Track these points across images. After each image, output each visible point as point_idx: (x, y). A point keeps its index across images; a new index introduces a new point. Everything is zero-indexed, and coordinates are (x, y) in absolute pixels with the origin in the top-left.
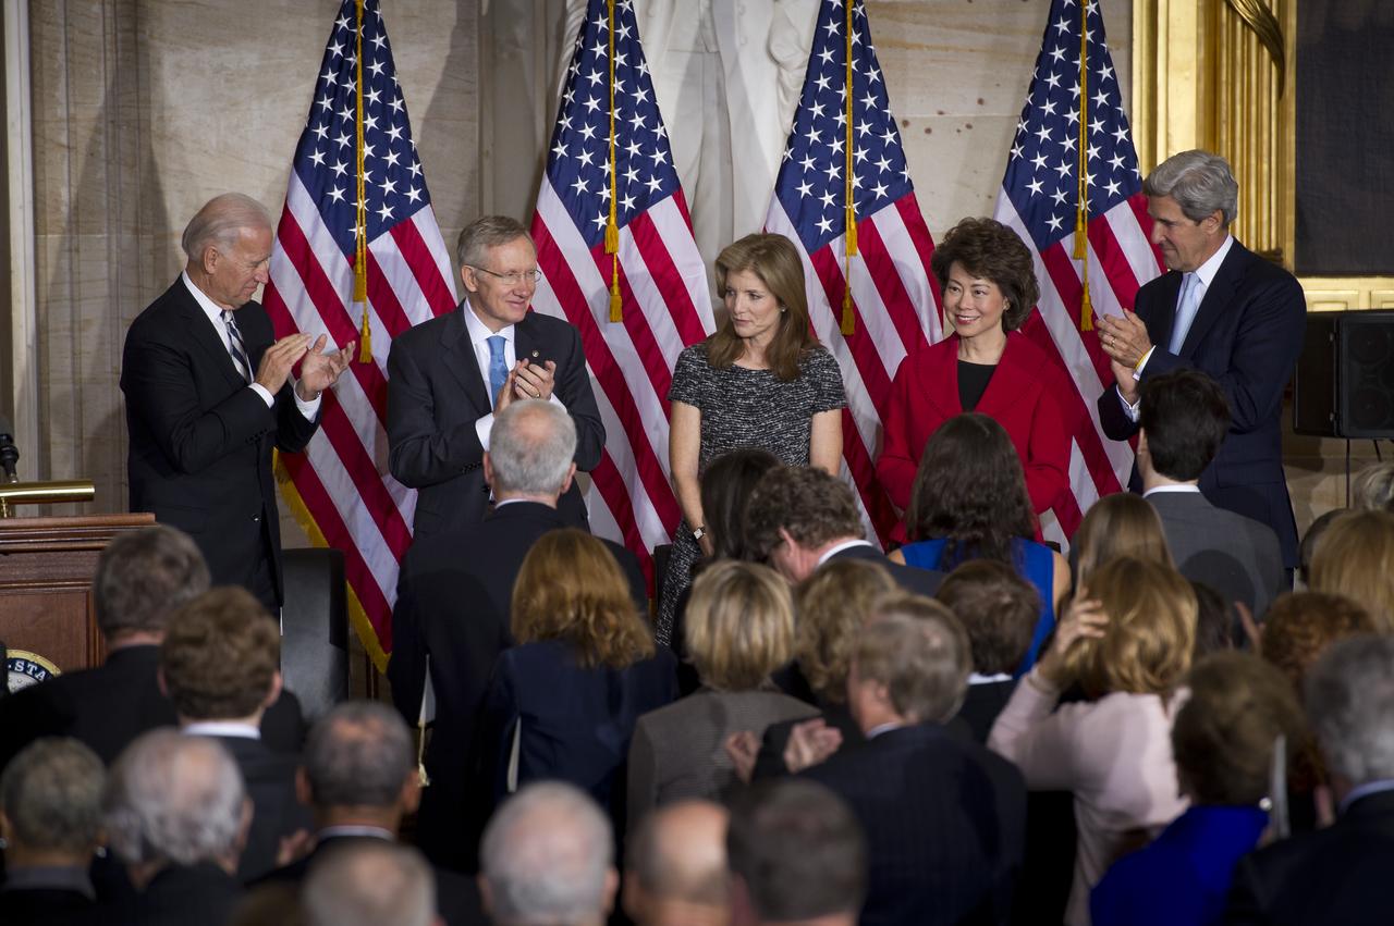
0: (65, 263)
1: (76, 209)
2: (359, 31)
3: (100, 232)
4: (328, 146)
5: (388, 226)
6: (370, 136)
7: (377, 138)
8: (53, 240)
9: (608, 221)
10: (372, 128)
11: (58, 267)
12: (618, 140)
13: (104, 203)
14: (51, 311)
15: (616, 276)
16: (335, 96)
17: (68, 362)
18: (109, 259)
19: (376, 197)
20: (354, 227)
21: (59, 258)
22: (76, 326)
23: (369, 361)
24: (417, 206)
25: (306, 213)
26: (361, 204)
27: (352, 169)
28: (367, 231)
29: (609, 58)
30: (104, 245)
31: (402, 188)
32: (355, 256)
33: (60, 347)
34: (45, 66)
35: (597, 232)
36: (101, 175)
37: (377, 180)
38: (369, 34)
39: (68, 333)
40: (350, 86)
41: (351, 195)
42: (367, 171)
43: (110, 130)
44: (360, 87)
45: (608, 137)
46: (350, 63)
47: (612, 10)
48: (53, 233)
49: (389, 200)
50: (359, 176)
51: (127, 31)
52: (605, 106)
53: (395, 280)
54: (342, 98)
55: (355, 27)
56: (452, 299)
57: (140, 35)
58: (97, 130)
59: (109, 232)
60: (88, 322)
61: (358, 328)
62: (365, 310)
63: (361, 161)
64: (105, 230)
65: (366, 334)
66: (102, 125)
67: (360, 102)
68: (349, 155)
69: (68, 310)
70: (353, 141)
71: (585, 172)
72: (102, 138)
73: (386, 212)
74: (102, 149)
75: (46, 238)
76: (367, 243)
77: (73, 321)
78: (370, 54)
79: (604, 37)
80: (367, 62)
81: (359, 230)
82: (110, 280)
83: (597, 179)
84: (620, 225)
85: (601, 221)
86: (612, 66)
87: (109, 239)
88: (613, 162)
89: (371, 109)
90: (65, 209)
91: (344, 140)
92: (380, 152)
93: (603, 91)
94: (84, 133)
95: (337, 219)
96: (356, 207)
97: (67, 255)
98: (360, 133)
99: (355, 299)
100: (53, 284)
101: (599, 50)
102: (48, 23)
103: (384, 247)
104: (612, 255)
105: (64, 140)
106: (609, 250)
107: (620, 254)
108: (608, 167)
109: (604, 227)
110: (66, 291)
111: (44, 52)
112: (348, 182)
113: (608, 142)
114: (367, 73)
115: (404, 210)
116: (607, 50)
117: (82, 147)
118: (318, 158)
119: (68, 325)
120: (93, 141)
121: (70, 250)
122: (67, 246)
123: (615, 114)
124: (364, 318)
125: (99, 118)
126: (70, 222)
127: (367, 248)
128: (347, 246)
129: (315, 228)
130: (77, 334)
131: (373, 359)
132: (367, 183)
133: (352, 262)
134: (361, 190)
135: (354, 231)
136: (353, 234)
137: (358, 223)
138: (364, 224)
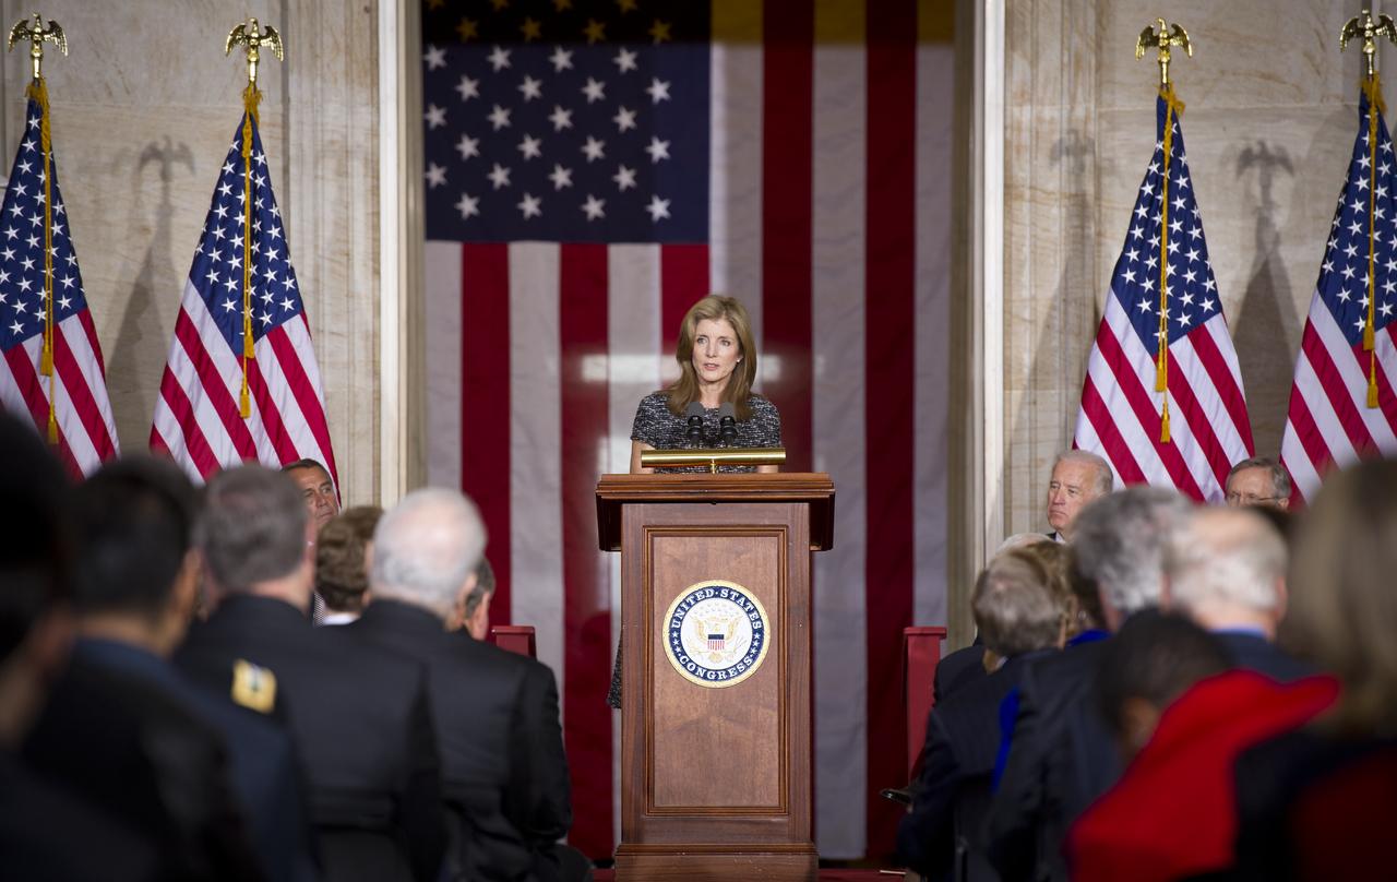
0: (1026, 414)
1: (1035, 369)
2: (1166, 174)
3: (1053, 388)
4: (1138, 267)
5: (1186, 330)
6: (1172, 259)
7: (1179, 260)
8: (1017, 394)
9: (1366, 324)
10: (1174, 252)
11: (1020, 417)
12: (1377, 258)
13: (1057, 365)
14: (1013, 452)
15: (1373, 369)
16: (1146, 227)
17: (1027, 493)
18: (1060, 411)
19: (1176, 307)
20: (1158, 331)
21: (1021, 409)
22: (1033, 464)
23: (1168, 440)
24: (1210, 314)
25: (1119, 321)
26: (1164, 313)
27: (1157, 285)
28: (1168, 335)
29: (1370, 190)
30: (1057, 398)
31: (1198, 300)
32: (1158, 356)
33: (1021, 479)
34: (1014, 257)
35: (1358, 334)
36: (1055, 343)
37: (1178, 293)
38: (1174, 176)
39: (1027, 470)
40: (1158, 219)
41: (1156, 307)
42: (1169, 286)
43: (1062, 307)
44: (1165, 219)
45: (1368, 254)
46: (1159, 200)
47: (1373, 150)
48: (1017, 389)
49: (1188, 309)
50: (1162, 290)
51: (1076, 227)
52: (1366, 229)
53: (1191, 374)
54: (1151, 228)
55: (1163, 171)
56: (1239, 391)
57: (1087, 231)
58: (1053, 308)
59: (1060, 389)
60: (1043, 460)
61: (1160, 414)
62: (1166, 400)
63: (1164, 278)
64: (1057, 386)
65: (1166, 418)
66: (1057, 304)
67: (1165, 231)
68: (1155, 274)
69: (1027, 451)
70: (1159, 263)
71: (1348, 284)
72: (1056, 314)
73: (1184, 320)
74: (1057, 322)
75: (1010, 394)
76: (1168, 344)
77: (1030, 460)
78: (1174, 192)
79: (1366, 173)
80: (1171, 198)
81: (1162, 335)
82: (1060, 427)
83: (1358, 289)
84: (1377, 327)
85: (1361, 324)
86: (1373, 197)
87: (1060, 394)
88: (1373, 276)
89: (1173, 236)
90: (1026, 371)
91: (1151, 262)
92: (1181, 271)
93: (1364, 218)
94: (1042, 310)
95: (1145, 326)
96: (1159, 316)
97: (1027, 407)
98: (1164, 256)
99: (1158, 391)
100: (1016, 430)
101: (1362, 183)
102: (1018, 223)
103: (1183, 349)
104: (1369, 351)
105: (1027, 315)
106: (1366, 348)
107: (1379, 352)
108: (1367, 280)
109: (1363, 329)
110: (1026, 435)
111: (1013, 246)
112: (1154, 296)
113: (1368, 260)
114: (1171, 208)
115: (1199, 317)
116: (1368, 184)
117: (1041, 323)
118: (1129, 276)
119: (1027, 463)
120: (1050, 316)
121: (1030, 403)
122: (1027, 400)
123: (1376, 236)
124: (1165, 407)
125: (1055, 298)
126: (1030, 380)
127: (1169, 351)
128: (1152, 347)
129: (1126, 333)
130: (1033, 470)
131: (1171, 440)
132: (1168, 296)
133: (1156, 359)
134: (1164, 302)
135: (1158, 334)
136: (1157, 337)
137: (1161, 329)
138: (1167, 331)
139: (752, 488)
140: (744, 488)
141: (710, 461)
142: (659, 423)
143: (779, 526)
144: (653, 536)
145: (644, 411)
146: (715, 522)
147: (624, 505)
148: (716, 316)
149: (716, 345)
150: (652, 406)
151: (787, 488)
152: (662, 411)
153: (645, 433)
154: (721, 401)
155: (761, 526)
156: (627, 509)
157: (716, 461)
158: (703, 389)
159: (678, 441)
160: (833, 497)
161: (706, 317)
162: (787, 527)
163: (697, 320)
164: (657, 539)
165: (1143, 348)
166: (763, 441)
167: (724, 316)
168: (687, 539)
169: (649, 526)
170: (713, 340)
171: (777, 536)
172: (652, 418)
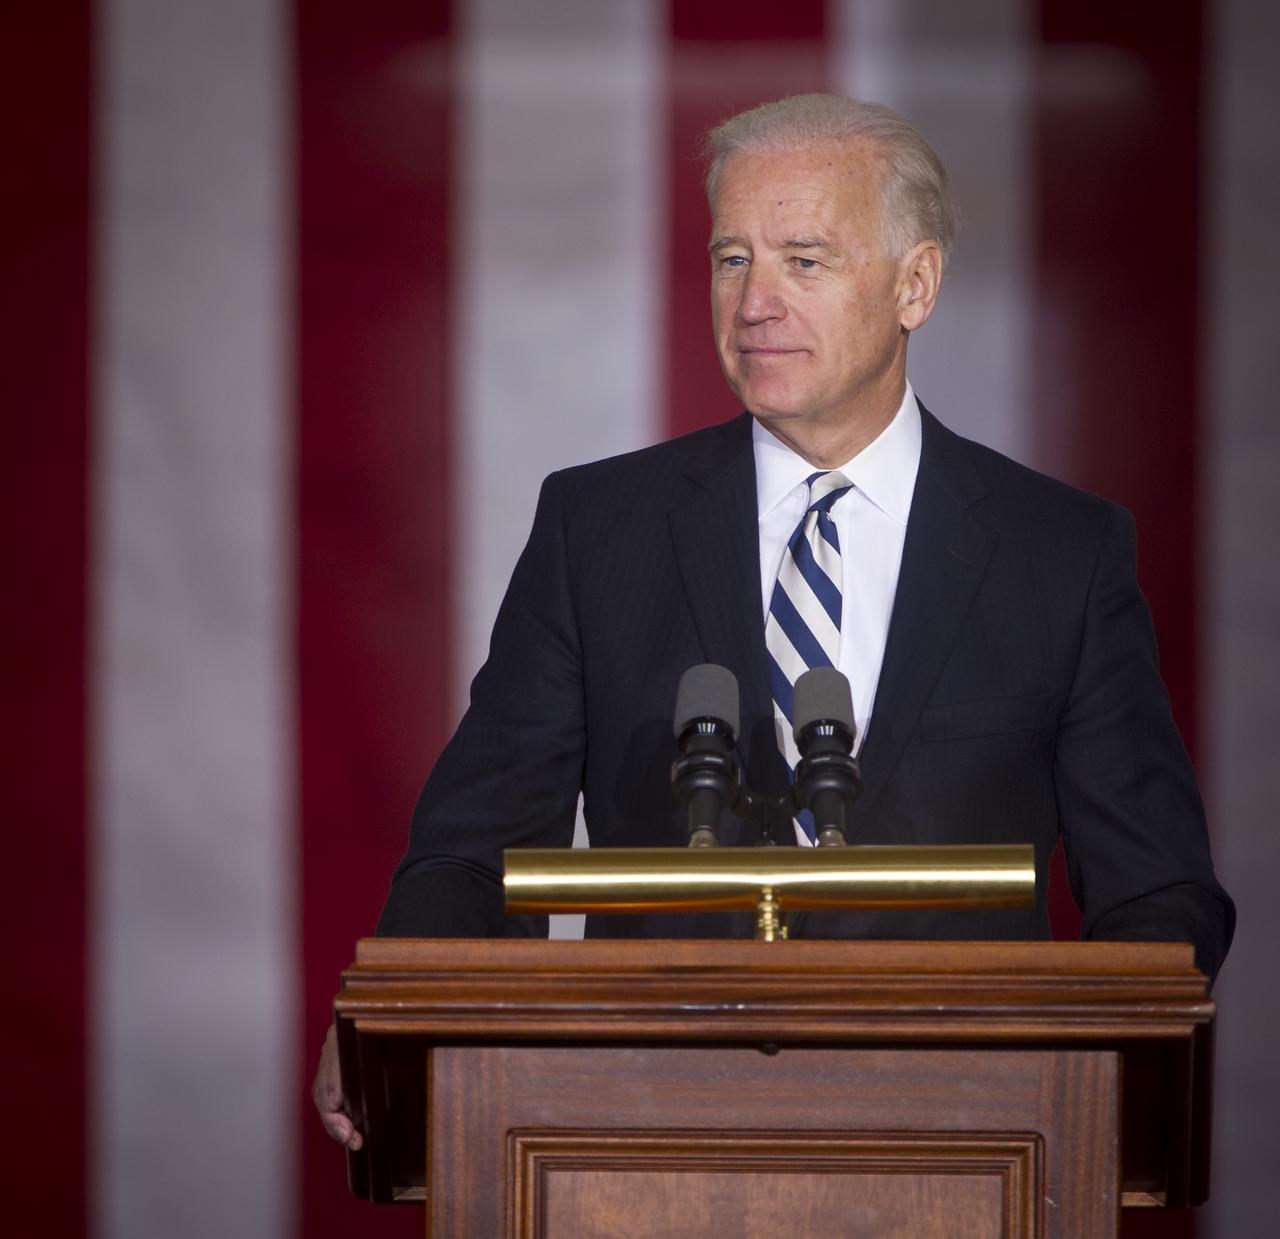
139: (910, 996)
140: (879, 995)
141: (756, 891)
143: (1013, 1134)
144: (543, 1167)
146: (774, 1116)
147: (439, 1055)
151: (1044, 999)
155: (942, 1134)
156: (448, 1071)
157: (779, 891)
160: (1205, 1031)
162: (1039, 1138)
164: (559, 1180)
168: (670, 1178)
169: (526, 1131)
171: (1001, 1170)
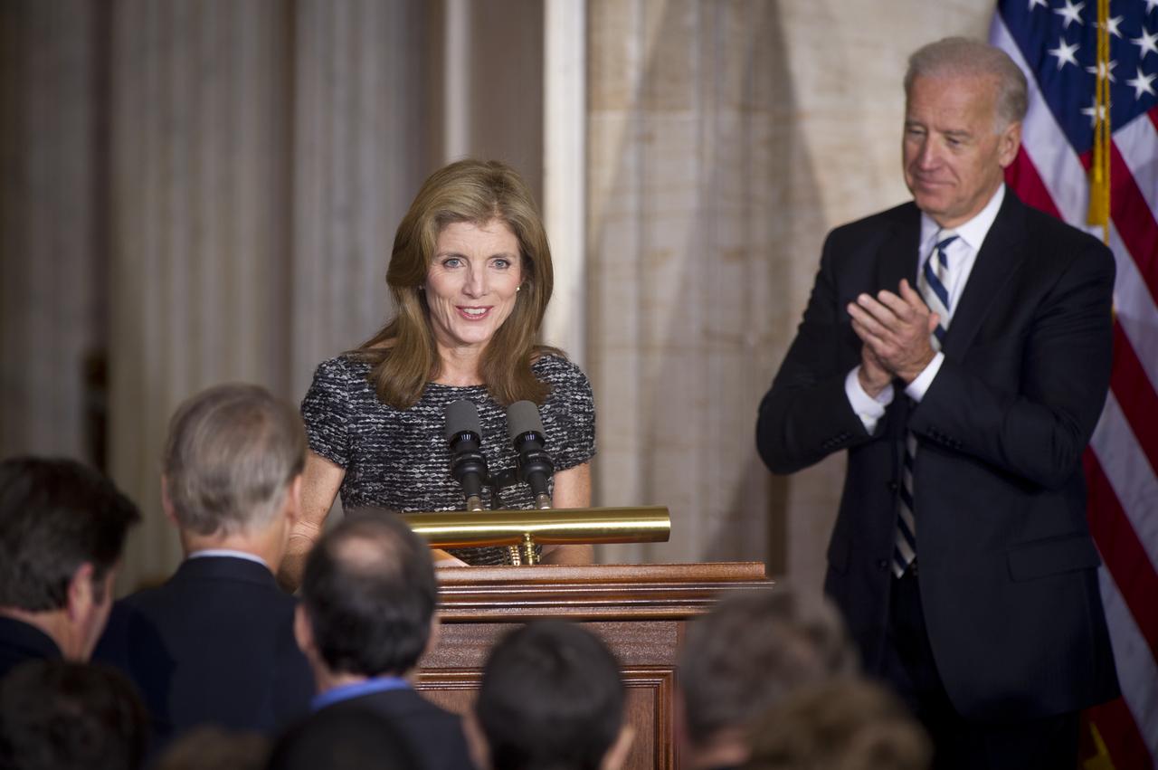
3: (687, 109)
5: (1145, 106)
8: (613, 121)
11: (620, 167)
13: (694, 64)
19: (1127, 58)
20: (1090, 105)
21: (622, 151)
22: (645, 261)
26: (1103, 70)
27: (1089, 13)
28: (1112, 113)
30: (692, 130)
32: (1091, 155)
36: (692, 19)
39: (633, 272)
41: (1087, 55)
42: (1113, 16)
48: (614, 109)
49: (1148, 64)
50: (1100, 25)
59: (702, 110)
60: (665, 252)
63: (1104, 2)
69: (634, 236)
73: (1143, 84)
76: (1112, 133)
77: (640, 254)
81: (1099, 112)
87: (701, 121)
90: (633, 75)
96: (1094, 77)
97: (634, 145)
99: (1090, 223)
103: (1140, 142)
110: (632, 203)
112: (1083, 36)
119: (633, 258)
121: (640, 140)
122: (635, 131)
126: (641, 93)
127: (1113, 143)
128: (1080, 137)
130: (647, 273)
132: (1113, 36)
133: (1087, 162)
134: (1104, 47)
135: (1091, 112)
136: (1089, 118)
137: (1097, 100)
138: (1108, 103)
141: (521, 535)
142: (356, 421)
143: (663, 666)
145: (326, 394)
148: (481, 216)
149: (484, 273)
150: (342, 384)
152: (364, 396)
153: (327, 439)
154: (480, 372)
158: (445, 353)
159: (397, 458)
161: (463, 218)
163: (442, 221)
165: (1061, 138)
166: (565, 446)
167: (497, 214)
170: (477, 265)
171: (654, 685)
172: (341, 409)
